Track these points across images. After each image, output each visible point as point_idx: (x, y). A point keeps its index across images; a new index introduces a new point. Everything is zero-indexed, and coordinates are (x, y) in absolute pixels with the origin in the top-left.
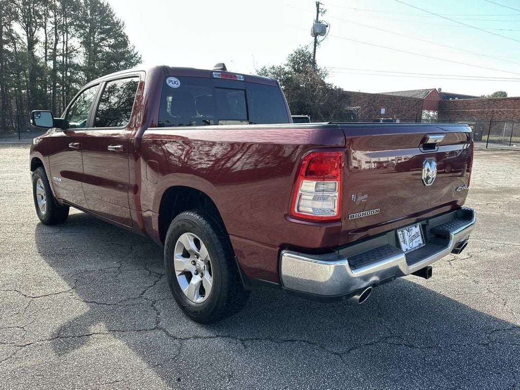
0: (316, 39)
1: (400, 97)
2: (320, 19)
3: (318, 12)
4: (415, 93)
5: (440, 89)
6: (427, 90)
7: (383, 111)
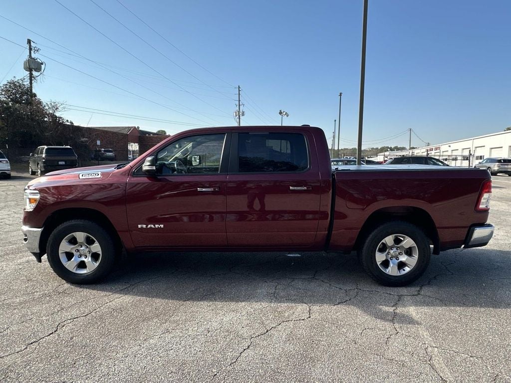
0: (31, 74)
1: (110, 132)
2: (33, 55)
3: (30, 49)
4: (119, 129)
5: (138, 127)
6: (129, 127)
7: (98, 143)
